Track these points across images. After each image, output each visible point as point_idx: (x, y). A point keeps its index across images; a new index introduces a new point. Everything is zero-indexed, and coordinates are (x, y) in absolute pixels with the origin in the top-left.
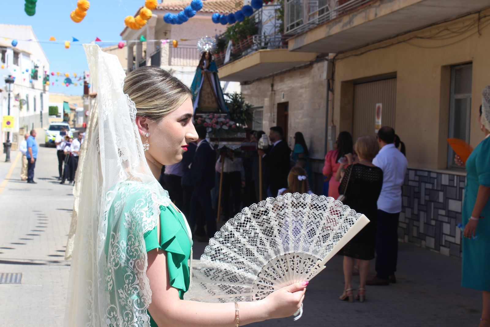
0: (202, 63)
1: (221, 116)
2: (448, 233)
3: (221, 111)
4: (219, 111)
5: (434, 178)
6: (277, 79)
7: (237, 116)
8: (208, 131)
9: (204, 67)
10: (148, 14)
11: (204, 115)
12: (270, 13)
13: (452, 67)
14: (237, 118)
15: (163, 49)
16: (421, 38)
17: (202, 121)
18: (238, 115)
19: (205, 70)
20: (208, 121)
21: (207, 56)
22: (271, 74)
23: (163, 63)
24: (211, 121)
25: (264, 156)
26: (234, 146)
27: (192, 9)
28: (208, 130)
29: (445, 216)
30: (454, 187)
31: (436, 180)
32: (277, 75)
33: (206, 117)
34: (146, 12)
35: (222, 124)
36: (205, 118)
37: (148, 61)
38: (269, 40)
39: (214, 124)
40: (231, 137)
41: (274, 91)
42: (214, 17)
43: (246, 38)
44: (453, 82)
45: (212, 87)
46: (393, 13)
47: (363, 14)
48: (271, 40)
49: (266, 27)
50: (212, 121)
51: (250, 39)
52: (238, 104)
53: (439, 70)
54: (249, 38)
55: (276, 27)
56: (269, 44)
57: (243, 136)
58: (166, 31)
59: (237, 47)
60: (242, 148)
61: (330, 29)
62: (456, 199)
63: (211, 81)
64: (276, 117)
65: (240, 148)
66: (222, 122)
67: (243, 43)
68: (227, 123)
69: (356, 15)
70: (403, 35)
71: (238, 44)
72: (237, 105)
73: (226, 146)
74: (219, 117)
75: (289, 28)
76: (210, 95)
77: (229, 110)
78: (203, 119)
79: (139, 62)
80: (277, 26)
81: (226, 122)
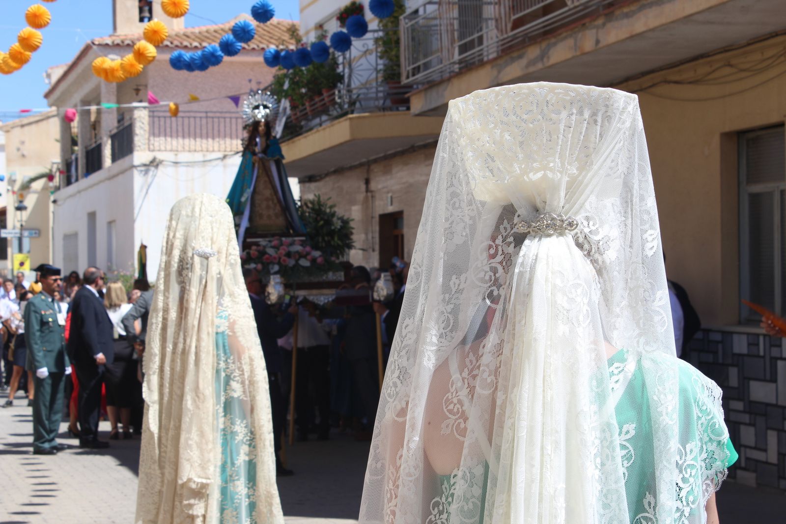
0: (254, 143)
1: (295, 241)
2: (753, 444)
3: (293, 231)
4: (289, 232)
5: (718, 342)
6: (376, 168)
7: (323, 240)
8: (272, 271)
9: (257, 149)
10: (150, 53)
11: (263, 242)
12: (366, 46)
13: (740, 134)
14: (324, 245)
15: (138, 119)
16: (676, 82)
17: (259, 251)
18: (326, 238)
19: (260, 155)
20: (271, 251)
21: (262, 128)
22: (364, 160)
23: (139, 146)
24: (276, 253)
25: (385, 315)
26: (322, 298)
27: (234, 40)
28: (272, 268)
29: (744, 412)
30: (759, 356)
31: (720, 346)
32: (376, 161)
33: (267, 245)
34: (145, 48)
35: (297, 257)
36: (265, 247)
37: (105, 145)
38: (358, 97)
39: (283, 258)
40: (314, 279)
41: (372, 192)
42: (269, 55)
43: (321, 94)
44: (744, 161)
45: (274, 187)
46: (632, 37)
47: (570, 42)
48: (361, 96)
49: (357, 72)
50: (279, 252)
51: (329, 96)
52: (326, 217)
53: (716, 141)
54: (325, 95)
55: (378, 71)
56: (358, 105)
57: (339, 278)
58: (137, 85)
59: (301, 111)
60: (338, 301)
61: (499, 72)
62: (765, 380)
63: (273, 177)
64: (377, 240)
65: (333, 301)
66: (297, 252)
67: (313, 103)
68: (308, 254)
69: (555, 44)
70: (639, 78)
71: (303, 105)
72: (322, 219)
73: (308, 297)
74: (292, 244)
75: (411, 74)
76: (270, 203)
77: (308, 230)
78: (261, 248)
79: (86, 147)
80: (380, 70)
81: (305, 253)
